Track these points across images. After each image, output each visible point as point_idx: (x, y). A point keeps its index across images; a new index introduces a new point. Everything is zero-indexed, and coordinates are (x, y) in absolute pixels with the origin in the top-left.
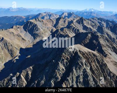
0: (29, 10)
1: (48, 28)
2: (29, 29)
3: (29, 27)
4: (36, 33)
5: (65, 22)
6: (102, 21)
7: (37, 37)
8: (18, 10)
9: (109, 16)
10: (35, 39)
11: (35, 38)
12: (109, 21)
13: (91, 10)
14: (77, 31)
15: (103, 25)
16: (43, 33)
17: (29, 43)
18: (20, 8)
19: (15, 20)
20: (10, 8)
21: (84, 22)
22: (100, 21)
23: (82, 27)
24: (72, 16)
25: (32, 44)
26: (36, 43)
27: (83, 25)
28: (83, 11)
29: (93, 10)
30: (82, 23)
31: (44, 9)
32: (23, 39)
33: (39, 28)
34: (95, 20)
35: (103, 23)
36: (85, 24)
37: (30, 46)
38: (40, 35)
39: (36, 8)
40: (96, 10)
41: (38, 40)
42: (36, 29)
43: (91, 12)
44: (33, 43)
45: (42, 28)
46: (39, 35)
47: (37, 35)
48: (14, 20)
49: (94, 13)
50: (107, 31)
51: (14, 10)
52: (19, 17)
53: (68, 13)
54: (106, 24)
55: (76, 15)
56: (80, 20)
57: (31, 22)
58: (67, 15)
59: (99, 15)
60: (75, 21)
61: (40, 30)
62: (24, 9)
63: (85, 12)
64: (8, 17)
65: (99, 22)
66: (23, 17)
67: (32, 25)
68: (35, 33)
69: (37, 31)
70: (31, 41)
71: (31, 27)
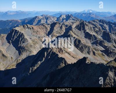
0: (27, 13)
1: (39, 37)
2: (14, 40)
3: (13, 37)
4: (22, 46)
5: (61, 28)
6: (104, 24)
7: (23, 51)
8: (15, 13)
9: (108, 17)
10: (20, 55)
11: (20, 53)
12: (111, 23)
13: (90, 11)
14: (77, 43)
15: (105, 28)
16: (31, 46)
17: (11, 61)
18: (18, 11)
19: (11, 24)
20: (8, 11)
21: (86, 28)
22: (102, 24)
23: (83, 34)
24: (71, 18)
25: (15, 63)
26: (20, 61)
27: (84, 32)
28: (81, 12)
29: (91, 11)
30: (84, 29)
31: (42, 11)
32: (3, 55)
33: (26, 39)
34: (96, 23)
35: (105, 25)
36: (88, 31)
37: (13, 66)
38: (27, 48)
39: (34, 11)
40: (94, 11)
41: (24, 56)
42: (22, 40)
43: (90, 14)
44: (17, 60)
45: (31, 38)
46: (25, 48)
47: (24, 48)
48: (9, 24)
49: (93, 14)
50: (114, 37)
51: (11, 14)
52: (15, 21)
53: (66, 15)
54: (108, 27)
55: (74, 17)
56: (81, 25)
57: (16, 30)
58: (65, 18)
59: (98, 16)
60: (74, 26)
61: (27, 41)
62: (22, 12)
63: (83, 13)
64: (4, 21)
65: (100, 25)
66: (19, 20)
67: (17, 34)
68: (20, 46)
69: (24, 42)
70: (14, 58)
71: (15, 37)
